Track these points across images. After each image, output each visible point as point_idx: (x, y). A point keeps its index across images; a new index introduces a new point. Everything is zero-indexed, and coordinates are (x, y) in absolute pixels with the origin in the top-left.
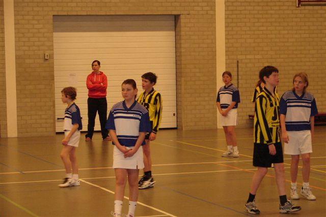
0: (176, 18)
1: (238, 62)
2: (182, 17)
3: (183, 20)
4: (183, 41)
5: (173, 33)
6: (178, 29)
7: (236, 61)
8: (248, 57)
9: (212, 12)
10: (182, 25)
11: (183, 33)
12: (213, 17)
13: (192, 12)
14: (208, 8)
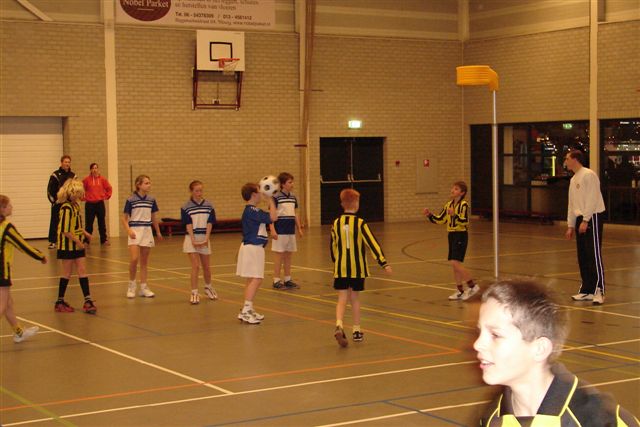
0: (64, 120)
1: (131, 168)
2: (70, 119)
3: (71, 122)
4: (71, 145)
5: (60, 136)
6: (65, 132)
7: (128, 166)
8: (142, 161)
9: (102, 114)
10: (71, 128)
11: (71, 137)
12: (104, 120)
13: (81, 114)
14: (99, 110)
